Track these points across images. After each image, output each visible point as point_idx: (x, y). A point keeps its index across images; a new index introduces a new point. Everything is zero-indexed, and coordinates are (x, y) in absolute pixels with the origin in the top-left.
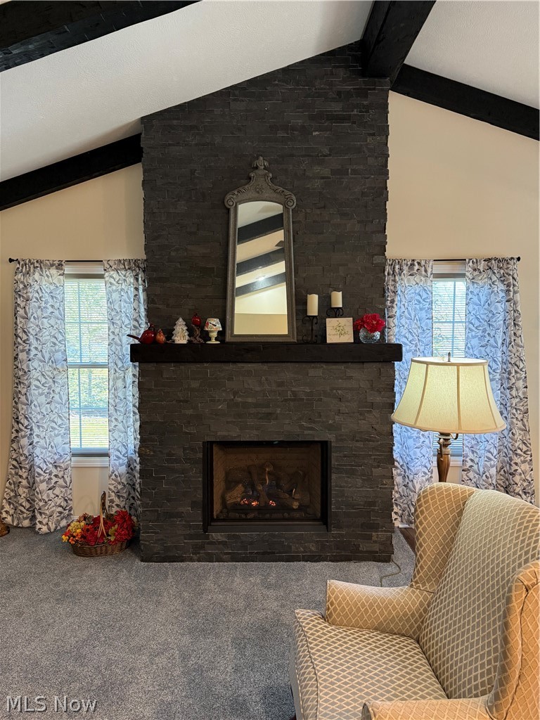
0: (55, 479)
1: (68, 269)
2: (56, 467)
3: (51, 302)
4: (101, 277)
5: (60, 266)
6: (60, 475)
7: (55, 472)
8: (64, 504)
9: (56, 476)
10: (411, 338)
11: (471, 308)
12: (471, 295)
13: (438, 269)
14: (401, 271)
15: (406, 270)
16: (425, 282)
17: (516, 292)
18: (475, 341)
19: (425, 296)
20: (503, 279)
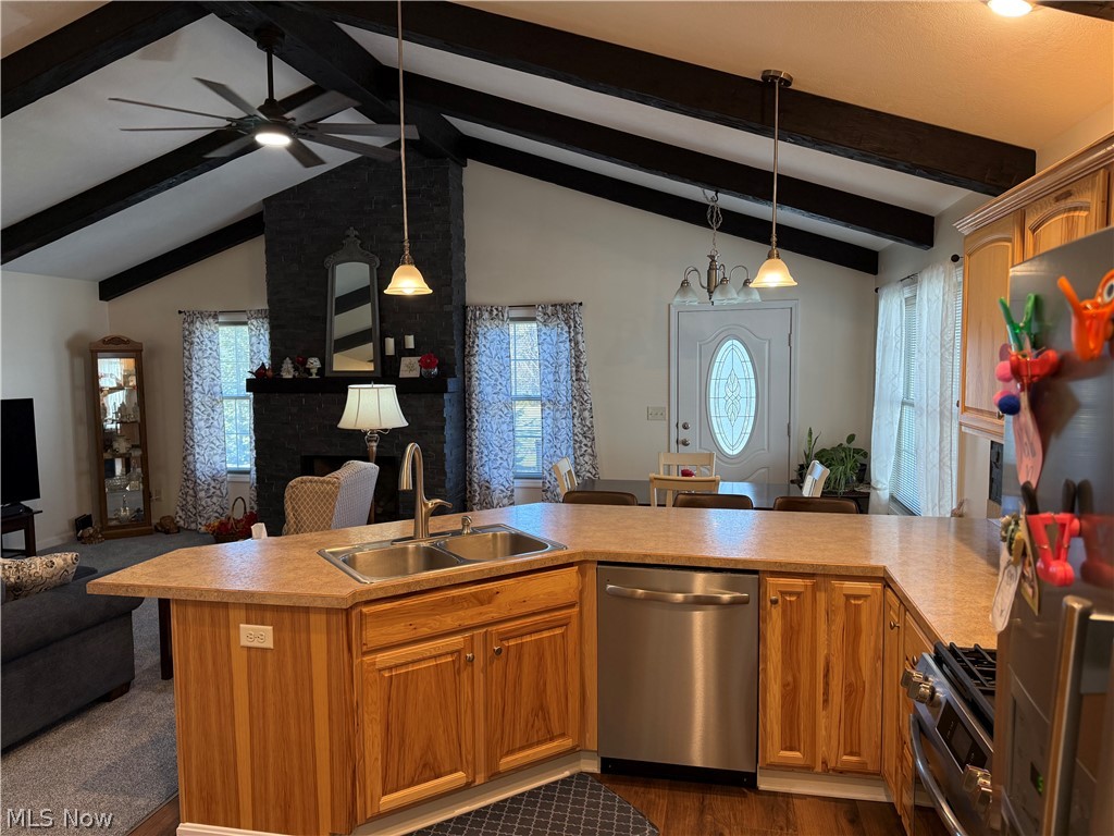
0: (212, 490)
1: (221, 319)
2: (214, 480)
3: (210, 345)
4: (245, 323)
5: (215, 316)
6: (218, 486)
7: (213, 484)
8: (221, 511)
9: (214, 487)
11: (545, 347)
12: (544, 337)
13: (515, 313)
14: (481, 316)
15: (486, 315)
16: (503, 325)
17: (577, 333)
18: (551, 377)
19: (502, 337)
20: (567, 322)
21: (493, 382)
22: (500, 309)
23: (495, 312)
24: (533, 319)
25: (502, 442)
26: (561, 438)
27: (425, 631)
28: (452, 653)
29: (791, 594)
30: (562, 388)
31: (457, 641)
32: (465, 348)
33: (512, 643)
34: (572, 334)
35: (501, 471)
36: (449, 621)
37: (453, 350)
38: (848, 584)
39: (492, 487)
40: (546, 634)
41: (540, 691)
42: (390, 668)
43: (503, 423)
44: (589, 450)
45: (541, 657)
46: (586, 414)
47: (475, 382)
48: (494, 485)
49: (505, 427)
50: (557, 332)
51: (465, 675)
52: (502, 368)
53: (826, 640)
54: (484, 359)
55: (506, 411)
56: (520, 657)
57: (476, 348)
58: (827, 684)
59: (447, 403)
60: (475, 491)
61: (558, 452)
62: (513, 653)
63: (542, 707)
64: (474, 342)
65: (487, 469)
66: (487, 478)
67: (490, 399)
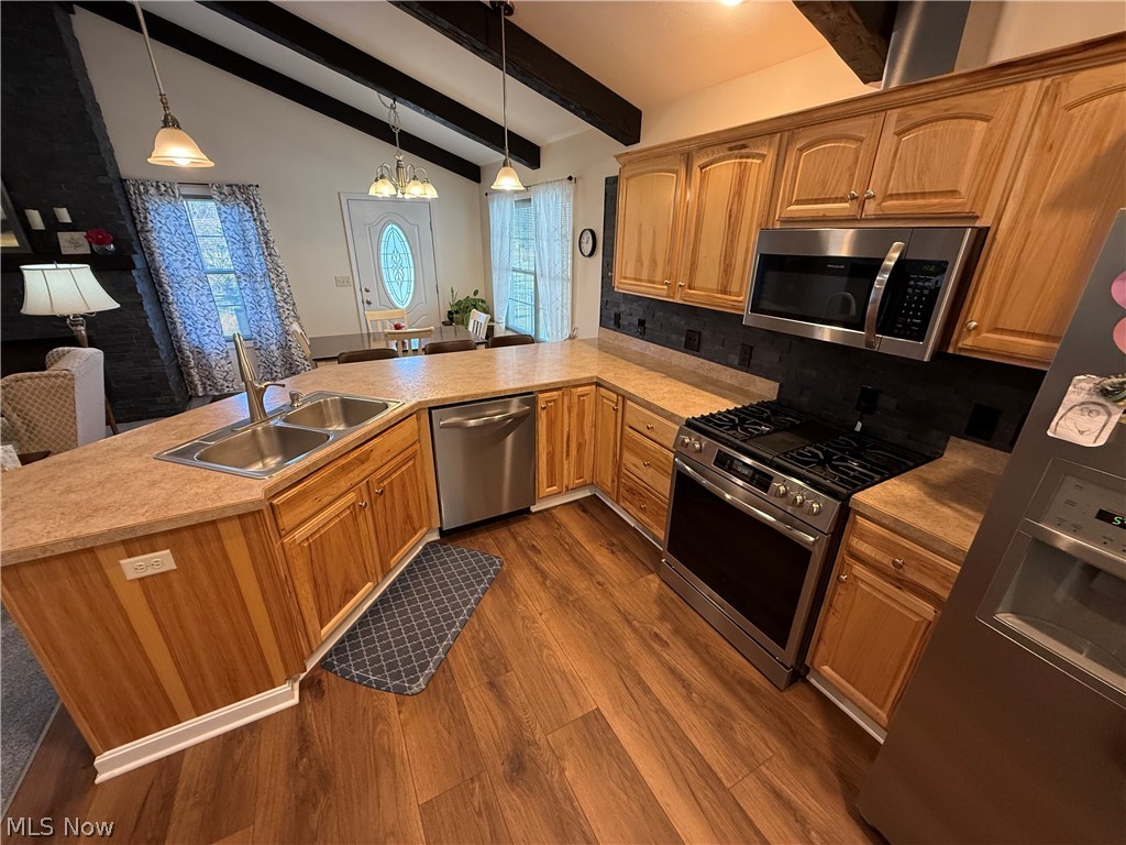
10: (175, 250)
11: (228, 224)
12: (224, 215)
13: (186, 191)
14: (147, 191)
15: (152, 191)
16: (176, 201)
17: (260, 214)
18: (240, 252)
19: (179, 214)
20: (247, 202)
21: (180, 257)
22: (168, 185)
23: (163, 189)
24: (210, 198)
25: (205, 312)
26: (265, 305)
27: (327, 499)
28: (349, 507)
29: (550, 401)
30: (256, 262)
31: (352, 496)
32: (135, 224)
33: (385, 483)
34: (256, 214)
35: (212, 337)
36: (344, 484)
37: (124, 226)
38: (580, 389)
39: (207, 352)
40: (404, 468)
41: (406, 507)
42: (307, 539)
43: (202, 295)
44: (292, 313)
45: (404, 486)
46: (284, 284)
47: (158, 258)
48: (208, 349)
49: (204, 298)
50: (238, 210)
51: (360, 519)
52: (186, 244)
53: (567, 423)
54: (163, 235)
55: (201, 285)
56: (392, 491)
57: (151, 225)
58: (568, 446)
59: (137, 280)
60: (188, 357)
61: (264, 317)
62: (387, 488)
63: (408, 516)
64: (146, 218)
65: (194, 336)
66: (197, 344)
67: (181, 273)
